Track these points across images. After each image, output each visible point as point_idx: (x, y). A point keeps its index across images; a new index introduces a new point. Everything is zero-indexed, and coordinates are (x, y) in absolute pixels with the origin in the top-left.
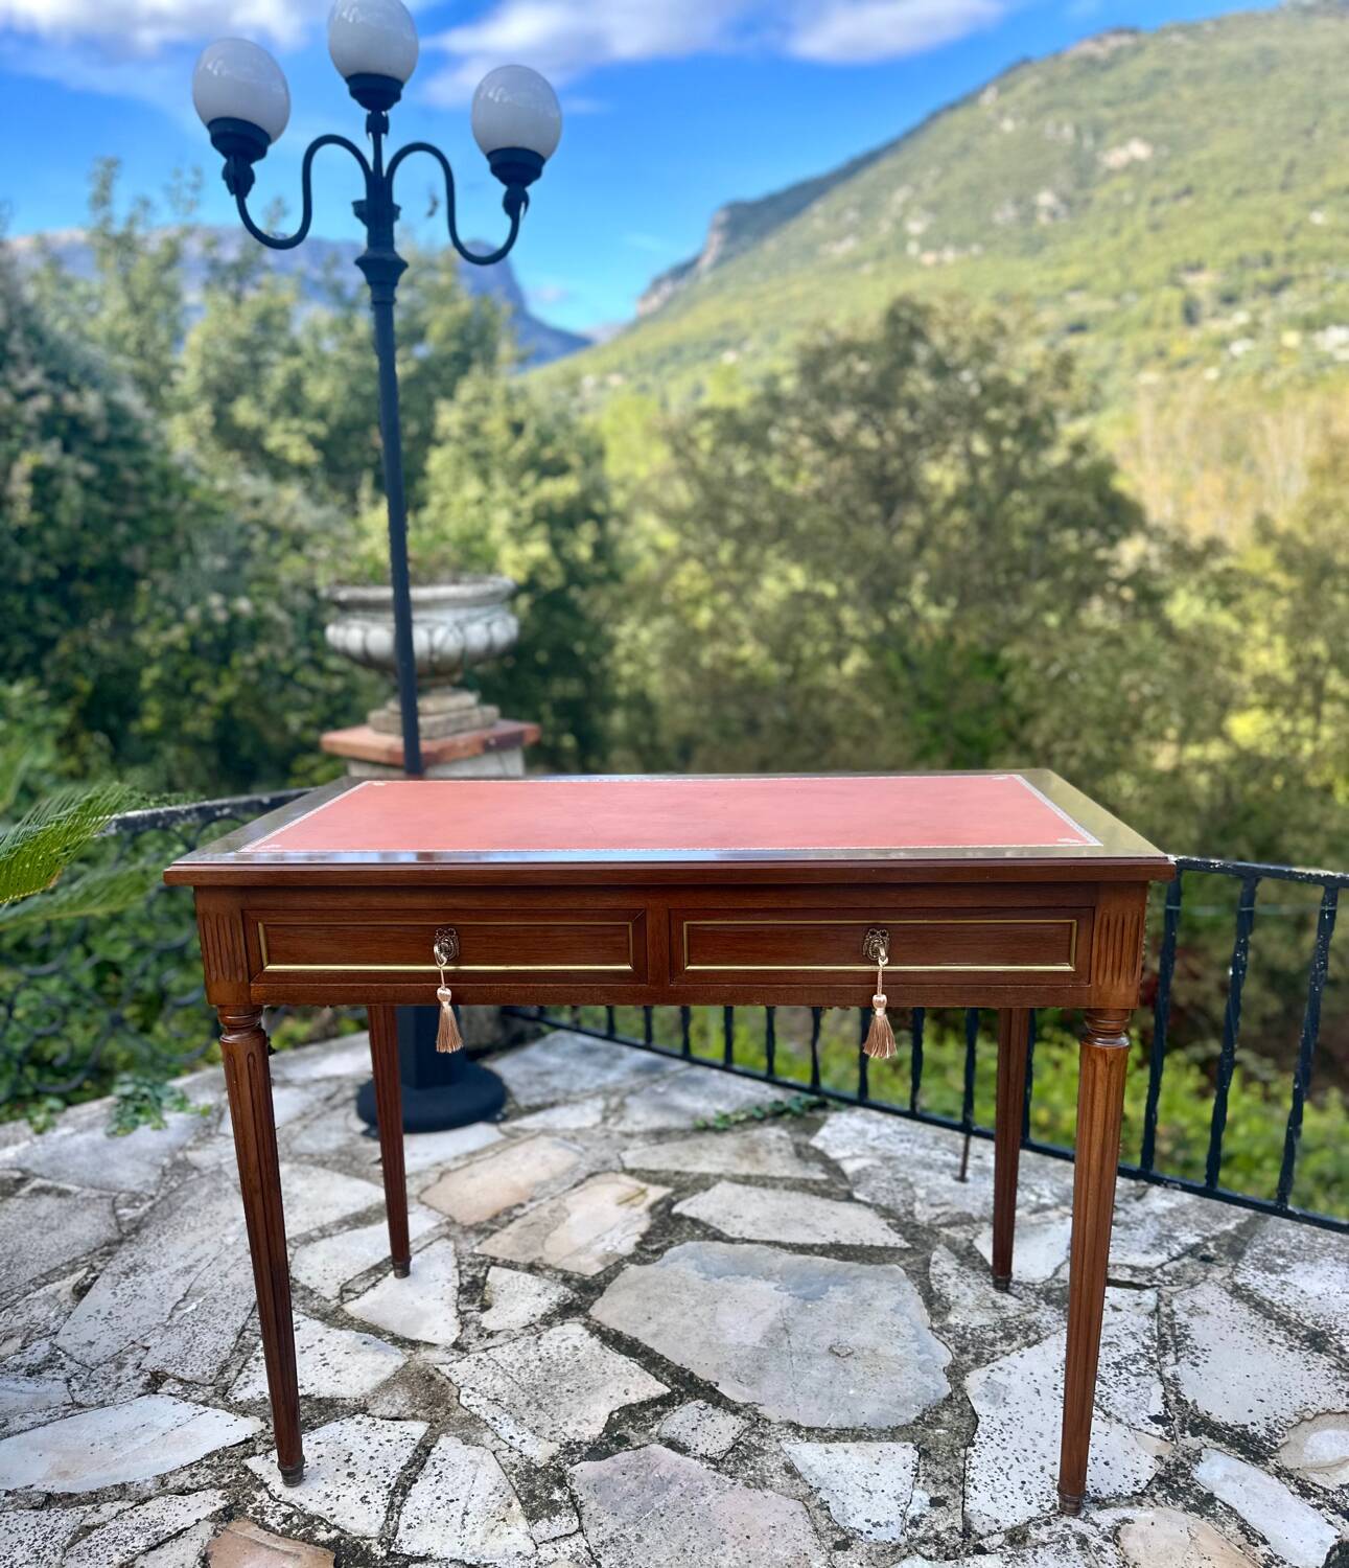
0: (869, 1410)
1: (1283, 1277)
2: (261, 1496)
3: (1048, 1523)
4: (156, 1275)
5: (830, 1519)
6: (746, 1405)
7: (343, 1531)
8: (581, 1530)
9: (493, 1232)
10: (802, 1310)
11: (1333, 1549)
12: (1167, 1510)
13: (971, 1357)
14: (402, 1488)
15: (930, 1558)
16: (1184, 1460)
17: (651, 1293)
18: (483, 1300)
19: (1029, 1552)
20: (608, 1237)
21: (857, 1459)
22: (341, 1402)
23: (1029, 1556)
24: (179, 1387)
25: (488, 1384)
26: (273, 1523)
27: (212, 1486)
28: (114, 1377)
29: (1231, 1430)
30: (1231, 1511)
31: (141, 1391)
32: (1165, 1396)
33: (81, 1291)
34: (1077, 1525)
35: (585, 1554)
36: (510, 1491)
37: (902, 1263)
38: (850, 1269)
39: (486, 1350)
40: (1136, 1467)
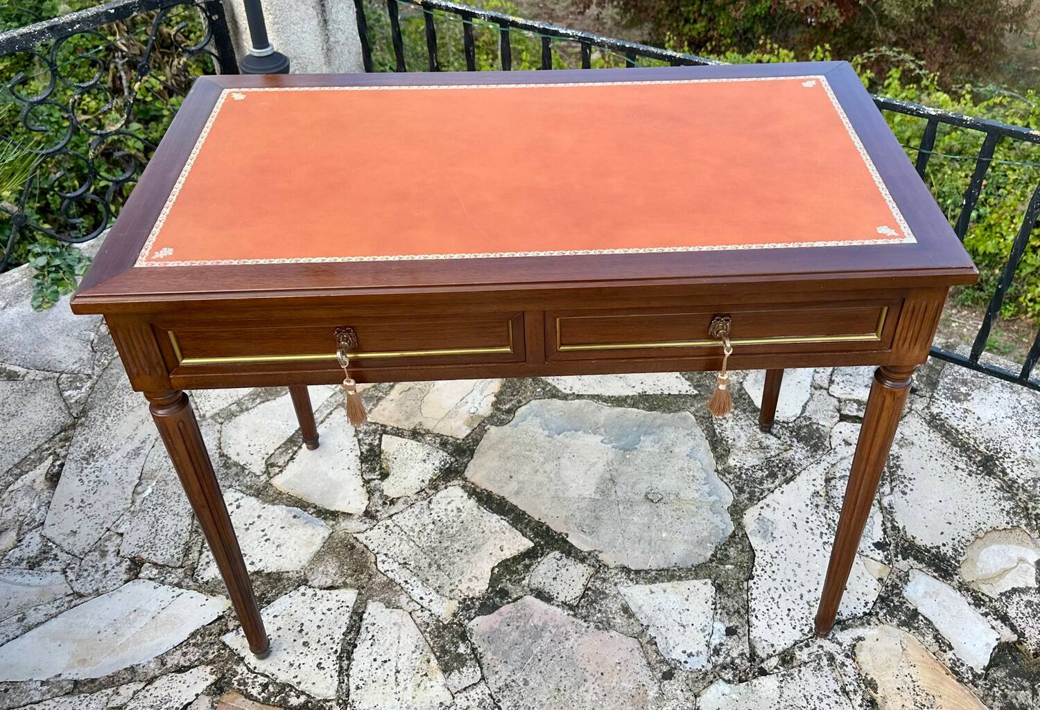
0: (680, 551)
1: (965, 405)
2: (241, 669)
3: (807, 646)
4: (111, 458)
5: (657, 652)
6: (589, 553)
7: (308, 696)
8: (483, 678)
9: (379, 399)
10: (623, 461)
11: (994, 649)
12: (886, 627)
13: (747, 496)
14: (346, 653)
15: (729, 682)
16: (897, 581)
17: (509, 454)
18: (381, 468)
19: (795, 671)
20: (469, 398)
21: (673, 597)
22: (285, 575)
23: (796, 674)
24: (155, 571)
25: (397, 550)
26: (254, 692)
27: (202, 663)
28: (100, 565)
29: (929, 551)
30: (929, 623)
31: (125, 577)
32: (884, 524)
33: (53, 479)
34: (828, 646)
35: (489, 700)
36: (427, 649)
37: (693, 409)
38: (655, 418)
39: (391, 516)
40: (865, 590)
